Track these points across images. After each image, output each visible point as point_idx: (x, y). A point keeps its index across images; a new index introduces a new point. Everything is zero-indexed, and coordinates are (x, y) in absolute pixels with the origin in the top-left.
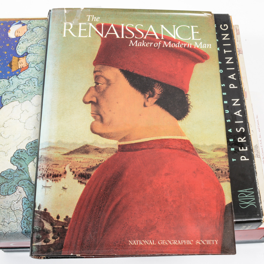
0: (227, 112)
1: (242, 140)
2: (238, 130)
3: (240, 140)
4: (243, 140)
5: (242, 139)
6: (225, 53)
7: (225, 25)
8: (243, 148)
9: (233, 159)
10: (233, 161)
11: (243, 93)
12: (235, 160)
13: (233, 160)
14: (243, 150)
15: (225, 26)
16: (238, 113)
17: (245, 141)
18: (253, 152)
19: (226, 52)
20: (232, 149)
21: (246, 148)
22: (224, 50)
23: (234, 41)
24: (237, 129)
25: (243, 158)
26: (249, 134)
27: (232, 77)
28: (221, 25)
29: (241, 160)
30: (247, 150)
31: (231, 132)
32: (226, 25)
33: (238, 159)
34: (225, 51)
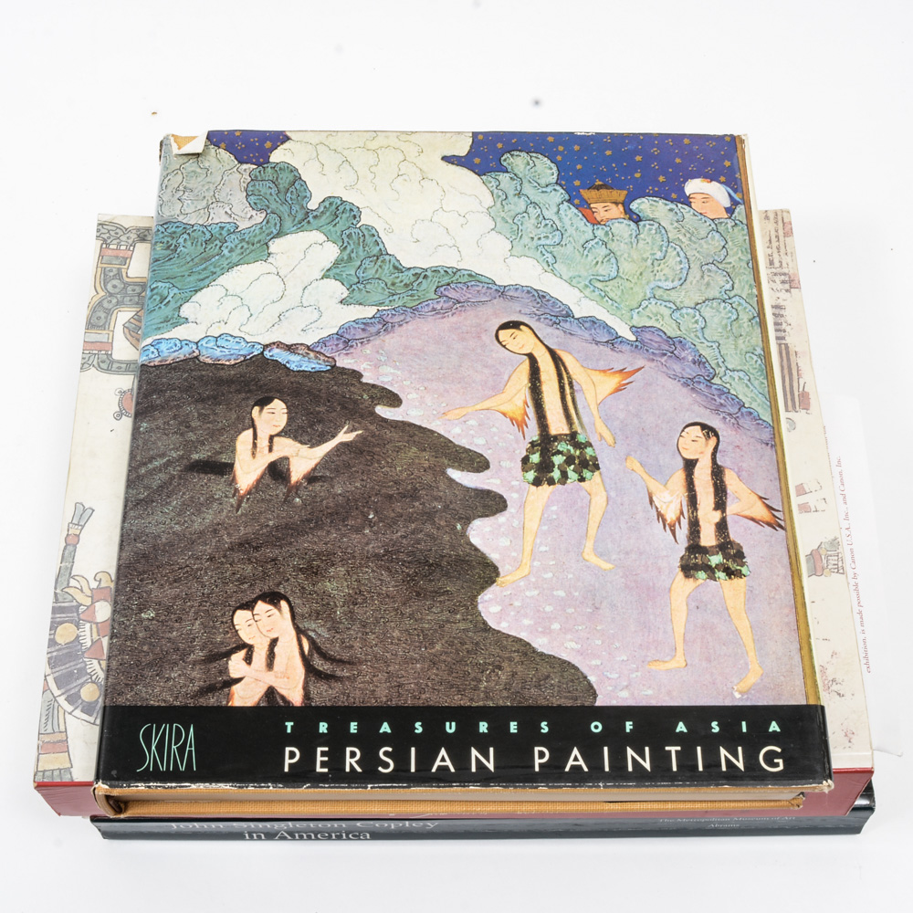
0: (450, 728)
1: (353, 761)
2: (386, 754)
3: (353, 755)
4: (351, 764)
5: (356, 762)
6: (667, 748)
7: (780, 761)
8: (326, 759)
9: (292, 724)
10: (287, 724)
11: (515, 787)
12: (289, 731)
13: (289, 725)
14: (319, 759)
15: (776, 761)
16: (443, 759)
17: (348, 769)
18: (307, 788)
19: (670, 751)
20: (326, 725)
21: (326, 770)
22: (679, 748)
23: (717, 785)
24: (390, 749)
25: (292, 755)
26: (370, 786)
27: (576, 759)
28: (779, 750)
29: (288, 749)
30: (319, 769)
31: (381, 731)
32: (781, 767)
33: (291, 740)
34: (673, 749)
